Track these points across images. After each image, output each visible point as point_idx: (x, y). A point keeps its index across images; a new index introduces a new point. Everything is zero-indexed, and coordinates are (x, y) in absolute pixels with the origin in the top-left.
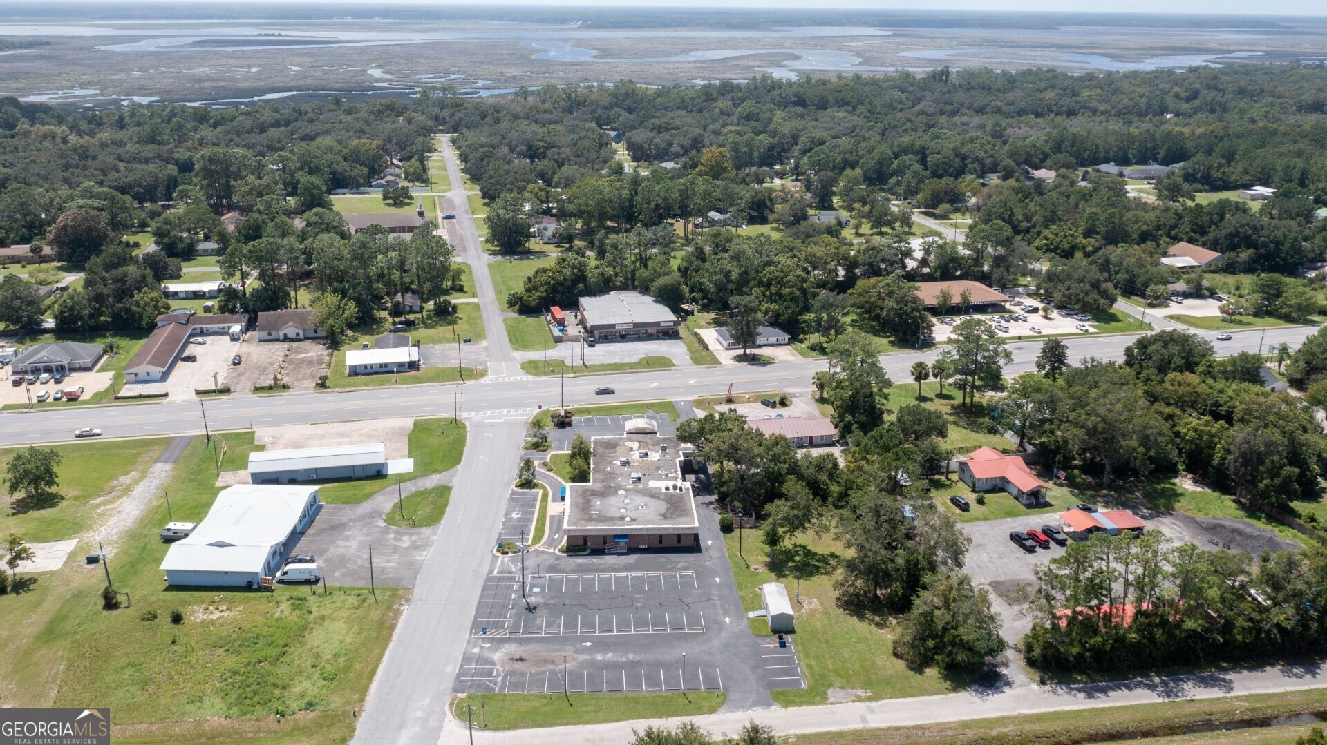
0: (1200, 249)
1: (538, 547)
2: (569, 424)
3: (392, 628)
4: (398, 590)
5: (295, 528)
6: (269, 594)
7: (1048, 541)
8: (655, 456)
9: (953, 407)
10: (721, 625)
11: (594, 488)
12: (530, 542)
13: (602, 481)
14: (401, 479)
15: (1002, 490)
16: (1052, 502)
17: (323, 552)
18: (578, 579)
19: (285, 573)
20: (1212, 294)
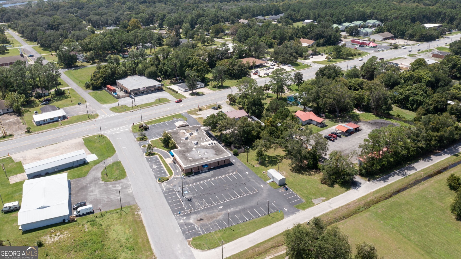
1: (173, 177)
2: (149, 129)
4: (131, 206)
7: (336, 137)
8: (195, 134)
10: (261, 188)
11: (182, 150)
12: (169, 176)
13: (183, 147)
14: (96, 163)
15: (310, 124)
16: (327, 124)
18: (198, 185)
19: (78, 212)
20: (319, 54)
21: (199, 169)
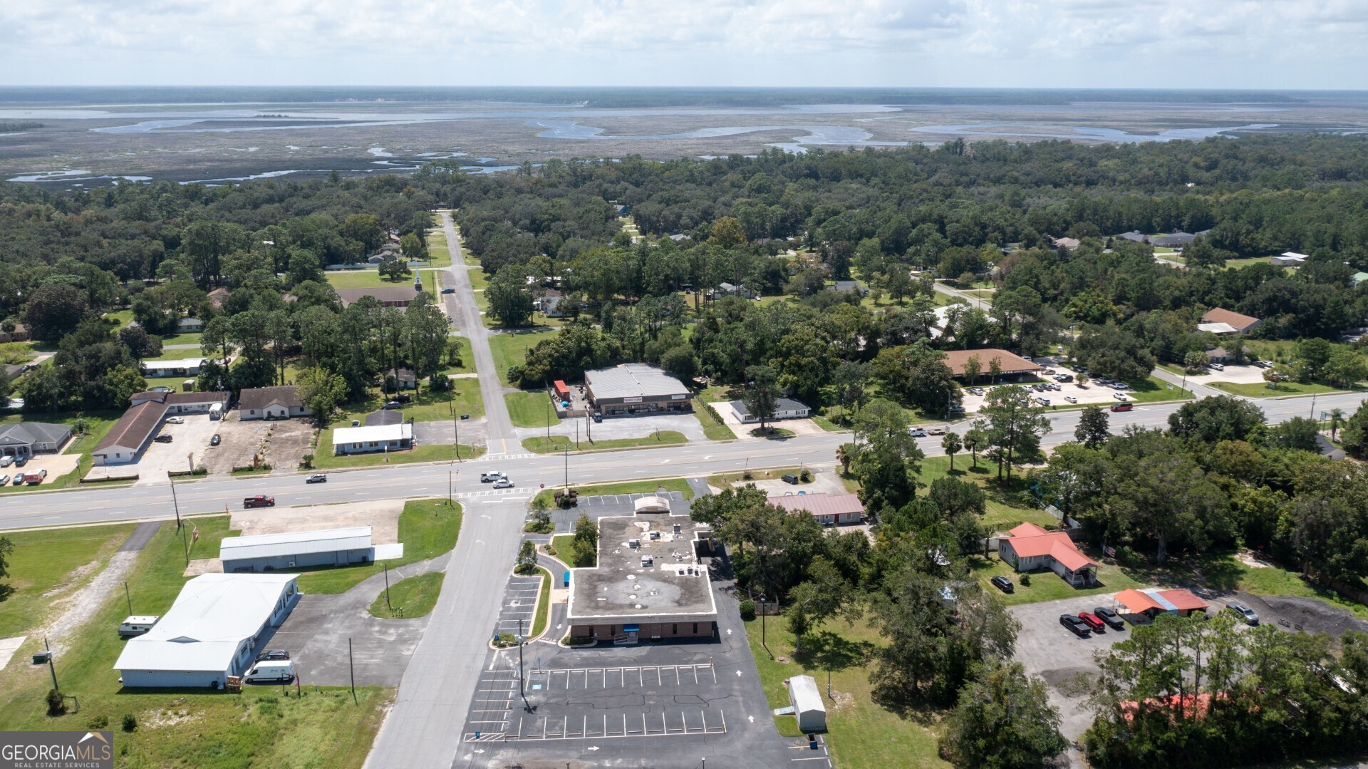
0: (1236, 315)
1: (537, 639)
2: (574, 504)
3: (373, 733)
4: (381, 689)
5: (268, 621)
6: (236, 696)
7: (1102, 625)
8: (668, 537)
9: (988, 481)
10: (744, 725)
11: (601, 572)
12: (530, 634)
13: (610, 565)
14: (388, 565)
15: (1048, 569)
16: (1103, 582)
17: (298, 648)
18: (583, 674)
19: (255, 672)
20: (1253, 360)
21: (613, 633)
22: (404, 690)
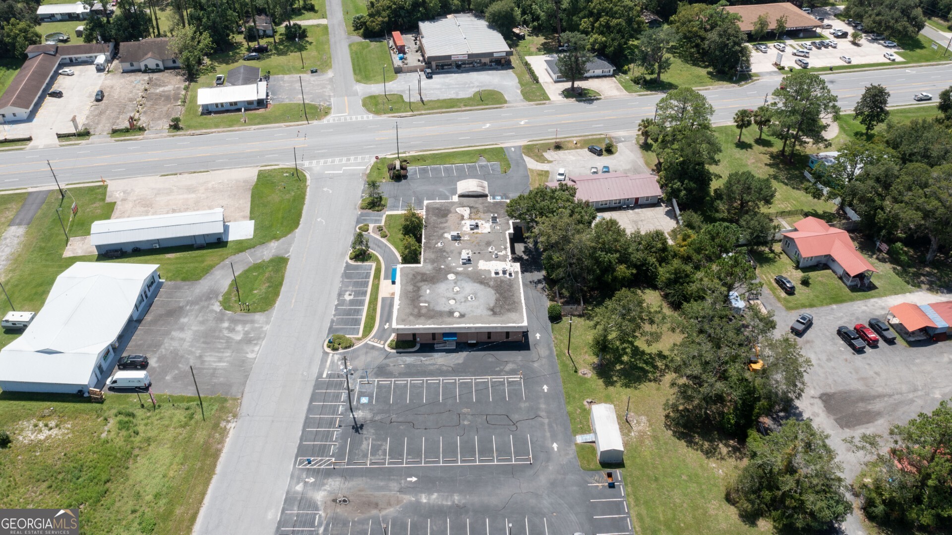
1: (367, 340)
2: (405, 177)
3: (216, 455)
4: (226, 400)
5: (131, 317)
6: (98, 405)
7: (877, 341)
8: (486, 227)
9: (772, 156)
10: (548, 452)
11: (424, 271)
12: (360, 335)
13: (433, 261)
16: (876, 283)
17: (157, 345)
18: (406, 385)
21: (434, 341)
22: (247, 404)
